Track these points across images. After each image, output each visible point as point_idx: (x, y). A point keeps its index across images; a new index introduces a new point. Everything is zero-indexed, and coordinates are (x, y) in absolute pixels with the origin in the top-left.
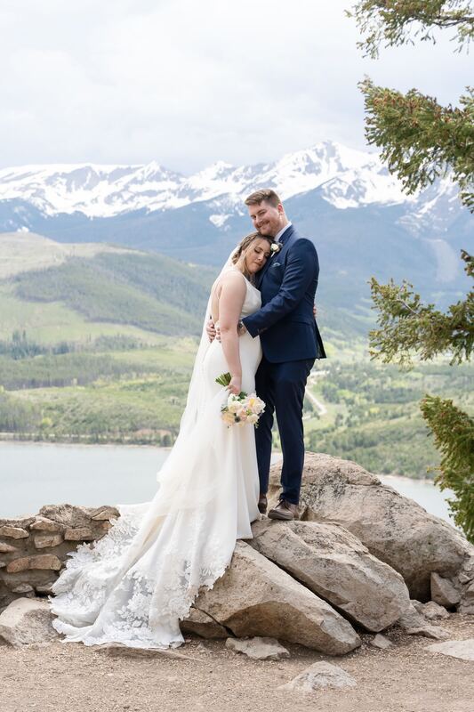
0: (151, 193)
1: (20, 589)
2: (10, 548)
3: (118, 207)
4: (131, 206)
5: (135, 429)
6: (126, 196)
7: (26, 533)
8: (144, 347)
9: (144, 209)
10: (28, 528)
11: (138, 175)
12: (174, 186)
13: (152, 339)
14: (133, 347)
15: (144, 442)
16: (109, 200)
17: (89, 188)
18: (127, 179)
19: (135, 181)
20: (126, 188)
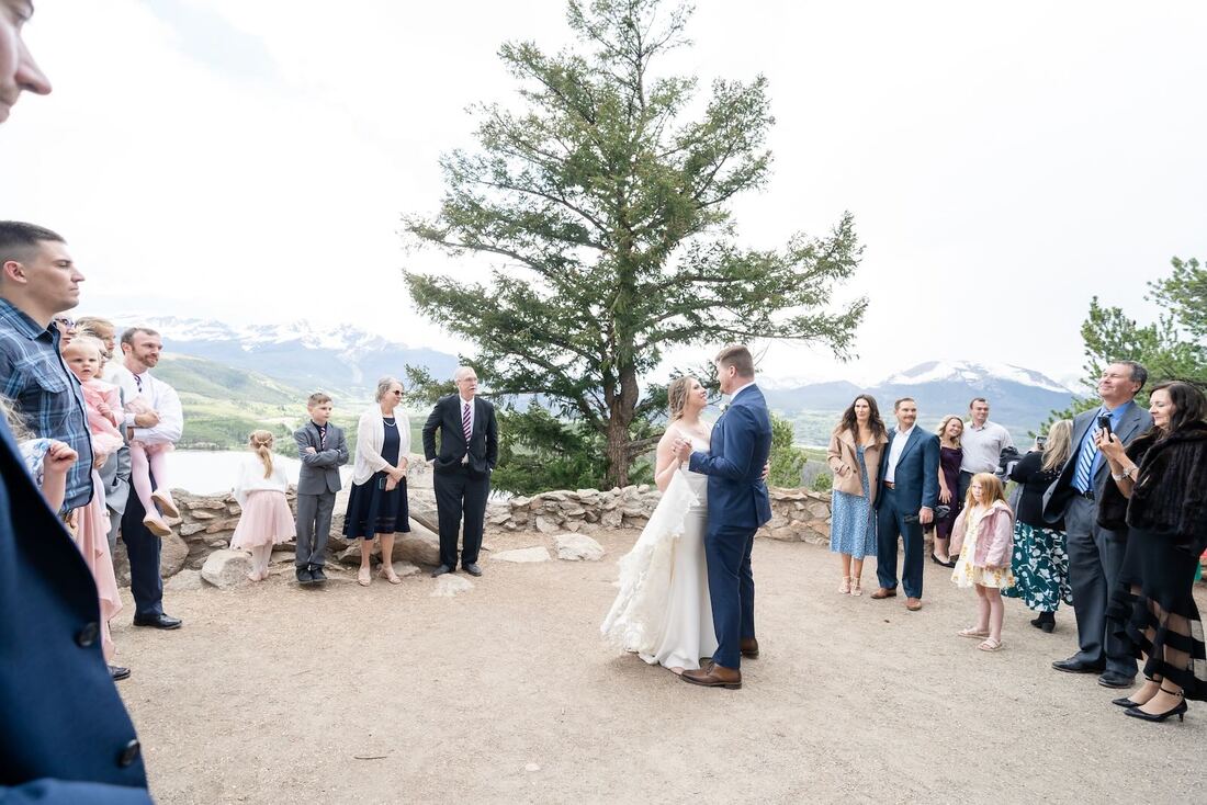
0: (211, 333)
1: (217, 544)
2: (211, 516)
3: (189, 337)
4: (198, 337)
5: (194, 442)
6: (195, 332)
7: (224, 505)
8: (202, 404)
9: (206, 340)
10: (225, 501)
11: (203, 323)
12: (222, 330)
13: (207, 400)
14: (195, 403)
15: (200, 448)
16: (184, 333)
17: (174, 326)
18: (196, 324)
19: (200, 326)
20: (195, 328)
